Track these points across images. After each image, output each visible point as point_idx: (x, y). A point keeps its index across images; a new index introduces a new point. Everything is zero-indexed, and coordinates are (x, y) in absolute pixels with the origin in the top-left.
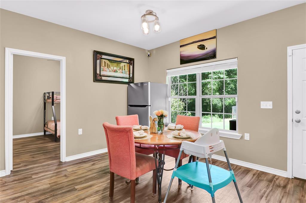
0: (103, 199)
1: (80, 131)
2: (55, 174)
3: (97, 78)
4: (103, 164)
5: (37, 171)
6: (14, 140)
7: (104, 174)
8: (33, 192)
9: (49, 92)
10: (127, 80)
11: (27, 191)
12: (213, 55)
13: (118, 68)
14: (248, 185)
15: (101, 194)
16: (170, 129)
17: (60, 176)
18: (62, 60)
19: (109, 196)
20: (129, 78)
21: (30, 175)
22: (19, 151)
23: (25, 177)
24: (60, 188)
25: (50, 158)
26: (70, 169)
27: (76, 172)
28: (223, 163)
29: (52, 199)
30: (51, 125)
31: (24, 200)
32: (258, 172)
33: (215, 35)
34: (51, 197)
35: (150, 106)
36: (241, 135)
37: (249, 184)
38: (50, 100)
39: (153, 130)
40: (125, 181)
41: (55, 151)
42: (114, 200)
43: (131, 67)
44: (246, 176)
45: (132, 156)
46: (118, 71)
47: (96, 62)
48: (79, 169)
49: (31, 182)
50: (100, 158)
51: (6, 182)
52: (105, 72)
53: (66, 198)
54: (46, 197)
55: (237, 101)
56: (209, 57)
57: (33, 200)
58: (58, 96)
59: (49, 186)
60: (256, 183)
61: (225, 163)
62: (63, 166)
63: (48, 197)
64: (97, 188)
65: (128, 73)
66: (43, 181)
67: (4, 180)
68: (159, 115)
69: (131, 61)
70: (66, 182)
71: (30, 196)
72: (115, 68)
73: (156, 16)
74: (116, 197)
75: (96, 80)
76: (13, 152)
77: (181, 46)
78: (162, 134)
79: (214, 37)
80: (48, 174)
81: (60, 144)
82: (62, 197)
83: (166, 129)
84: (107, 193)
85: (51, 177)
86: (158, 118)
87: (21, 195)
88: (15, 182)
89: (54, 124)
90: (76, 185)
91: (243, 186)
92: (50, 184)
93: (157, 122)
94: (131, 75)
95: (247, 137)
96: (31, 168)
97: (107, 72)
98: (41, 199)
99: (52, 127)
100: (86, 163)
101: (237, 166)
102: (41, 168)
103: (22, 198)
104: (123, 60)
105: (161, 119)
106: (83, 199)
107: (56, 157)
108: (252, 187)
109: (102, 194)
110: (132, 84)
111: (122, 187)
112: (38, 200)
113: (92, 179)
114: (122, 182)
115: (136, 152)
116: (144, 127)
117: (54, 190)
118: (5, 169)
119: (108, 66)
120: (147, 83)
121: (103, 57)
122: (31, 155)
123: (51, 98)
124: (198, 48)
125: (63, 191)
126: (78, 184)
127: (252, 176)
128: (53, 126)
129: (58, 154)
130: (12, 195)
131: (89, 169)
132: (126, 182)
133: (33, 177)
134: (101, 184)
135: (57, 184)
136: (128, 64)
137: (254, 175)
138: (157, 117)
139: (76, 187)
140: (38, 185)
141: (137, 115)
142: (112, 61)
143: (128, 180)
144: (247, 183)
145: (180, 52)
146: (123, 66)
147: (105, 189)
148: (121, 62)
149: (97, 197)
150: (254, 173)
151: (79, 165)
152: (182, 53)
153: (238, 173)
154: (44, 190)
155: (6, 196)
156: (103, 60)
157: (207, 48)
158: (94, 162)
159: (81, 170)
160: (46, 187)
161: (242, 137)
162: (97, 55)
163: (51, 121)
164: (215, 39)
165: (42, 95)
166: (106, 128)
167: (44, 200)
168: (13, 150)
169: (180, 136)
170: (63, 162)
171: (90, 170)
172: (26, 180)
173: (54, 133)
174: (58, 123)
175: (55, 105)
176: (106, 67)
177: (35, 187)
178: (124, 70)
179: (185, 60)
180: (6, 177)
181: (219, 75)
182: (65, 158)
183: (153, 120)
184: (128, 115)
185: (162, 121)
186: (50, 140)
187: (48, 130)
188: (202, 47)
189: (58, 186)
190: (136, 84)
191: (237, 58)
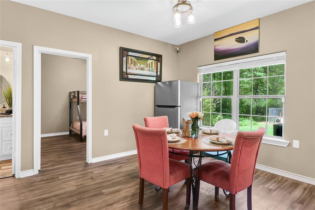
0: (132, 206)
1: (106, 133)
2: (81, 176)
3: (124, 77)
4: (130, 167)
5: (63, 172)
6: (42, 138)
7: (131, 178)
8: (60, 193)
9: (75, 92)
10: (154, 79)
11: (54, 193)
12: (254, 49)
13: (145, 66)
14: (298, 201)
15: (129, 201)
16: (204, 133)
17: (87, 178)
18: (87, 58)
19: (139, 204)
20: (157, 76)
21: (57, 176)
22: (47, 150)
23: (53, 177)
24: (87, 191)
25: (76, 158)
26: (96, 171)
27: (102, 174)
28: (264, 174)
29: (80, 202)
30: (77, 125)
31: (52, 201)
32: (310, 186)
33: (258, 25)
34: (79, 200)
35: (180, 106)
36: (289, 142)
37: (300, 199)
38: (76, 100)
39: (186, 133)
40: (154, 188)
41: (80, 151)
42: (144, 208)
43: (159, 64)
44: (295, 190)
45: (165, 163)
46: (145, 69)
47: (123, 59)
48: (105, 172)
49: (58, 183)
50: (127, 161)
51: (34, 182)
52: (131, 70)
53: (93, 202)
54: (73, 200)
55: (284, 102)
56: (250, 51)
57: (60, 202)
58: (83, 96)
59: (75, 188)
60: (309, 199)
61: (267, 173)
62: (90, 167)
63: (75, 200)
64: (125, 194)
65: (155, 71)
66: (70, 182)
67: (33, 179)
68: (194, 117)
69: (159, 58)
70: (93, 185)
71: (57, 197)
72: (142, 66)
73: (190, 5)
74: (146, 205)
75: (122, 79)
76: (41, 151)
77: (215, 40)
78: (196, 138)
79: (257, 28)
80: (75, 176)
81: (86, 144)
82: (89, 201)
83: (200, 132)
84: (136, 200)
85: (78, 179)
86: (192, 121)
87: (48, 197)
88: (43, 182)
89: (79, 124)
90: (103, 189)
91: (292, 202)
92: (76, 186)
93: (190, 125)
94: (159, 73)
95: (296, 144)
96: (58, 168)
97: (133, 70)
98: (68, 202)
99: (78, 127)
100: (112, 165)
101: (283, 177)
102: (68, 168)
103: (50, 200)
104: (150, 57)
105: (195, 121)
106: (111, 205)
107: (82, 157)
108: (305, 204)
109: (131, 200)
110: (159, 83)
111: (151, 194)
112: (65, 202)
113: (119, 183)
114: (151, 189)
115: (169, 158)
116: (175, 130)
117: (81, 193)
118: (33, 169)
119: (135, 64)
120: (177, 81)
121: (130, 53)
122: (57, 155)
123: (77, 97)
124: (236, 41)
125: (90, 195)
126: (105, 188)
127: (302, 190)
128: (78, 125)
129: (83, 155)
130: (39, 196)
131: (115, 172)
132: (156, 189)
133: (60, 178)
134: (128, 190)
135: (84, 187)
136: (156, 62)
137: (305, 189)
138: (190, 119)
139: (103, 191)
140: (65, 186)
141: (166, 117)
142: (139, 58)
143: (158, 186)
144: (297, 198)
145: (215, 46)
146: (151, 64)
147: (133, 195)
148: (148, 59)
149: (125, 204)
150: (305, 187)
151: (105, 167)
152: (217, 48)
153: (285, 186)
154: (71, 192)
155: (34, 197)
156: (130, 57)
157: (247, 41)
158: (120, 165)
159: (107, 173)
160: (73, 189)
161: (290, 145)
162: (124, 52)
163: (77, 120)
164: (258, 30)
165: (68, 94)
166: (136, 130)
167: (71, 203)
168: (41, 149)
169: (219, 141)
170: (89, 163)
171: (117, 174)
172: (53, 180)
173: (79, 133)
174: (83, 123)
175: (80, 104)
176: (133, 65)
177: (62, 189)
178: (152, 67)
179: (220, 55)
180: (34, 176)
181: (255, 72)
182: (91, 159)
183: (187, 122)
184: (155, 116)
185: (196, 124)
186: (75, 140)
187: (74, 130)
188: (241, 40)
189: (84, 188)
190: (164, 83)
191: (285, 52)
